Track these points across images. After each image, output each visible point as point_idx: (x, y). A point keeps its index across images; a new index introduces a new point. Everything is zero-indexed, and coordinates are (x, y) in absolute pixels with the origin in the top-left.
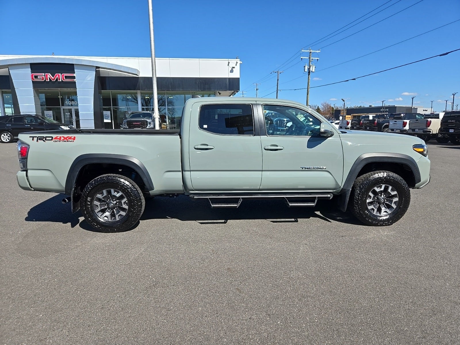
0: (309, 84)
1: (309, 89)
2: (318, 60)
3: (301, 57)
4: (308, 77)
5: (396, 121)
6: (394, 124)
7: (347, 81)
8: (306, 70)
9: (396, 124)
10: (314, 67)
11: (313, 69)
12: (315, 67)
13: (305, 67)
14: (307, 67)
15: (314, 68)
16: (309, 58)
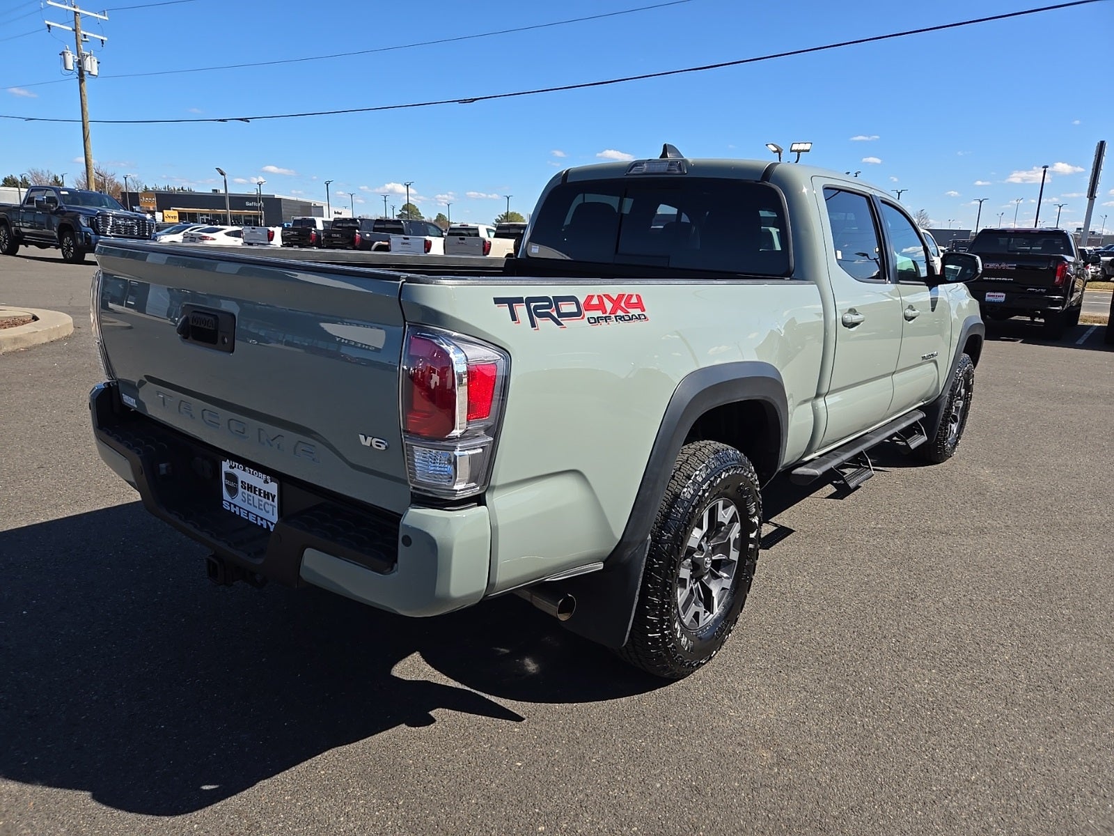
0: (87, 109)
1: (90, 126)
2: (103, 43)
3: (47, 22)
4: (81, 89)
5: (408, 239)
6: (404, 244)
7: (224, 120)
8: (70, 66)
9: (407, 243)
10: (96, 61)
11: (91, 65)
12: (98, 63)
13: (63, 54)
14: (71, 55)
15: (95, 64)
16: (75, 30)
